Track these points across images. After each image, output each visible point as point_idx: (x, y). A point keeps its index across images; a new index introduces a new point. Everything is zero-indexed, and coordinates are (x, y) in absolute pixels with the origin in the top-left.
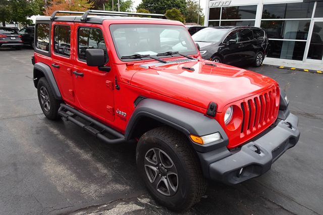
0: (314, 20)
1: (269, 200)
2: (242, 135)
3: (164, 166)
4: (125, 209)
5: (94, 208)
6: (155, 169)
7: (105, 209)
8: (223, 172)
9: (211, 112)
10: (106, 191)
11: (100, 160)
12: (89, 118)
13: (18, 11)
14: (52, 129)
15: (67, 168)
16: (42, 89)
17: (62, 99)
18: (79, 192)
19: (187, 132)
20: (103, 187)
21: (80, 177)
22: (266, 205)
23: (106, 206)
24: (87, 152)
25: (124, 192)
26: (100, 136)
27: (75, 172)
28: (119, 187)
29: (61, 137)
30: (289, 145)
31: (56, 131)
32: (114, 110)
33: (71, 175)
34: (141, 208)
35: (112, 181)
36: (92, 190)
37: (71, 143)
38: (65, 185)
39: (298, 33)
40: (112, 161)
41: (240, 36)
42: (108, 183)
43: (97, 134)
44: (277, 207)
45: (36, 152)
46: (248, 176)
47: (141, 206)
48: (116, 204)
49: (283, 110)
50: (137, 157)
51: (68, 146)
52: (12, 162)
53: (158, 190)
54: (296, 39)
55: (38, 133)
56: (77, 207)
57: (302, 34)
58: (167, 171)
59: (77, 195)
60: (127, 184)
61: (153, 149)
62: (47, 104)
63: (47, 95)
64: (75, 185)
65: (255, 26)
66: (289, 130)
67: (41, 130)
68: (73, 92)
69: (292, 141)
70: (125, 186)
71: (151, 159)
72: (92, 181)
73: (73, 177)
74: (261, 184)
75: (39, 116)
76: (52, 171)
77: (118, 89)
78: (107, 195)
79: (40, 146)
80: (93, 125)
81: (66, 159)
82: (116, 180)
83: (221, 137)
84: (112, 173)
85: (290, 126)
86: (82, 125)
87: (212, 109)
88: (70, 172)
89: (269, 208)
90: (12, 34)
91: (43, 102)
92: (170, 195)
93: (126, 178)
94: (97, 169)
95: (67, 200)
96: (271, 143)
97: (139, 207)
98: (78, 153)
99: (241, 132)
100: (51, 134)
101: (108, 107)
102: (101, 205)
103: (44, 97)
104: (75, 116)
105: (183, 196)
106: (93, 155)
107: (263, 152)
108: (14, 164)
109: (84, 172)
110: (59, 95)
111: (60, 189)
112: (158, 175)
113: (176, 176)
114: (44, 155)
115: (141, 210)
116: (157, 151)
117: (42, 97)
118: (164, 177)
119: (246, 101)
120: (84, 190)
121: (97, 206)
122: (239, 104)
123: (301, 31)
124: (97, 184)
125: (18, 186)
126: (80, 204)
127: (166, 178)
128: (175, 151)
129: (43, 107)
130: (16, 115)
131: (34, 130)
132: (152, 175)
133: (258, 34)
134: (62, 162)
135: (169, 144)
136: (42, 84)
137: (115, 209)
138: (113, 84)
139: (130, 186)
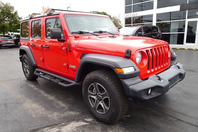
0: (187, 21)
1: (170, 116)
2: (148, 72)
3: (100, 95)
4: (76, 125)
5: (56, 125)
6: (94, 97)
7: (63, 125)
8: (137, 91)
9: (127, 55)
10: (64, 116)
11: (60, 100)
12: (53, 75)
13: (12, 25)
14: (30, 85)
15: (39, 105)
16: (25, 62)
17: (37, 66)
18: (47, 117)
19: (113, 67)
20: (62, 114)
21: (47, 109)
22: (168, 118)
23: (64, 124)
24: (52, 96)
25: (75, 116)
26: (60, 83)
27: (44, 106)
28: (72, 113)
29: (36, 89)
30: (179, 79)
31: (33, 86)
32: (68, 66)
33: (42, 108)
34: (87, 124)
35: (68, 110)
36: (55, 116)
37: (42, 92)
38: (37, 113)
39: (179, 29)
40: (68, 100)
41: (144, 31)
42: (65, 111)
43: (58, 82)
44: (176, 119)
45: (20, 97)
46: (154, 95)
47: (87, 123)
48: (70, 123)
49: (173, 60)
50: (83, 92)
51: (40, 93)
52: (4, 103)
53: (97, 111)
54: (178, 32)
55: (21, 87)
56: (45, 125)
57: (181, 30)
58: (102, 97)
59: (45, 118)
60: (77, 111)
61: (93, 84)
62: (28, 70)
63: (28, 65)
64: (44, 113)
65: (153, 25)
66: (178, 70)
67: (23, 86)
68: (43, 59)
69: (181, 76)
70: (76, 112)
71: (92, 91)
72: (55, 111)
73: (43, 109)
74: (164, 107)
75: (23, 79)
76: (29, 107)
77: (70, 51)
78: (65, 118)
79: (22, 94)
80: (55, 78)
81: (39, 100)
82: (70, 110)
83: (135, 70)
84: (68, 106)
85: (179, 68)
86: (49, 79)
87: (128, 53)
88: (41, 107)
89: (171, 120)
90: (8, 39)
91: (25, 70)
92: (105, 113)
93: (77, 108)
94: (58, 104)
95: (38, 121)
96: (167, 76)
97: (85, 124)
98: (46, 96)
99: (148, 70)
100: (30, 88)
101: (65, 64)
102: (61, 123)
103: (26, 66)
104: (44, 74)
105: (113, 112)
106: (56, 97)
107: (162, 80)
108: (6, 104)
109: (50, 106)
110: (35, 63)
111: (34, 116)
112: (97, 101)
113: (108, 98)
114: (24, 98)
115: (87, 125)
116: (95, 84)
117: (25, 67)
118: (100, 102)
119: (149, 49)
120: (50, 116)
121: (58, 124)
122: (144, 51)
123: (181, 28)
124: (58, 112)
125: (7, 116)
126: (47, 123)
127: (102, 102)
128: (107, 81)
129: (25, 73)
130: (9, 79)
131: (19, 86)
132: (93, 103)
133: (155, 30)
134: (36, 101)
135: (103, 78)
136: (24, 59)
137: (70, 125)
138: (67, 49)
139: (79, 112)
